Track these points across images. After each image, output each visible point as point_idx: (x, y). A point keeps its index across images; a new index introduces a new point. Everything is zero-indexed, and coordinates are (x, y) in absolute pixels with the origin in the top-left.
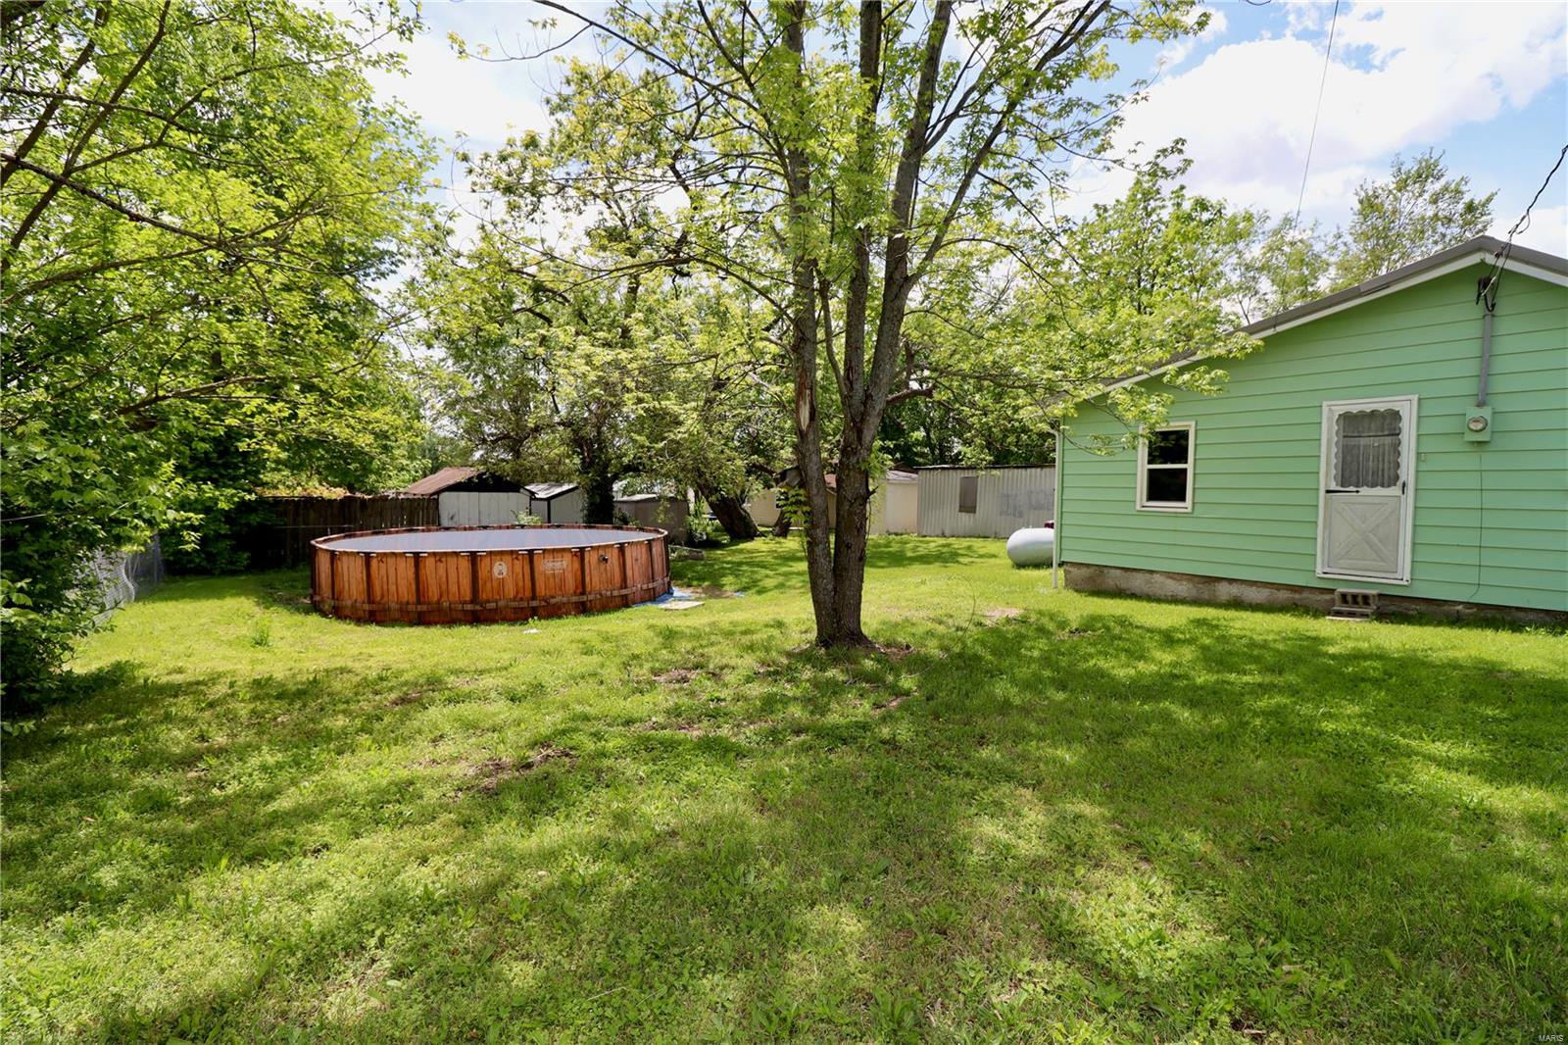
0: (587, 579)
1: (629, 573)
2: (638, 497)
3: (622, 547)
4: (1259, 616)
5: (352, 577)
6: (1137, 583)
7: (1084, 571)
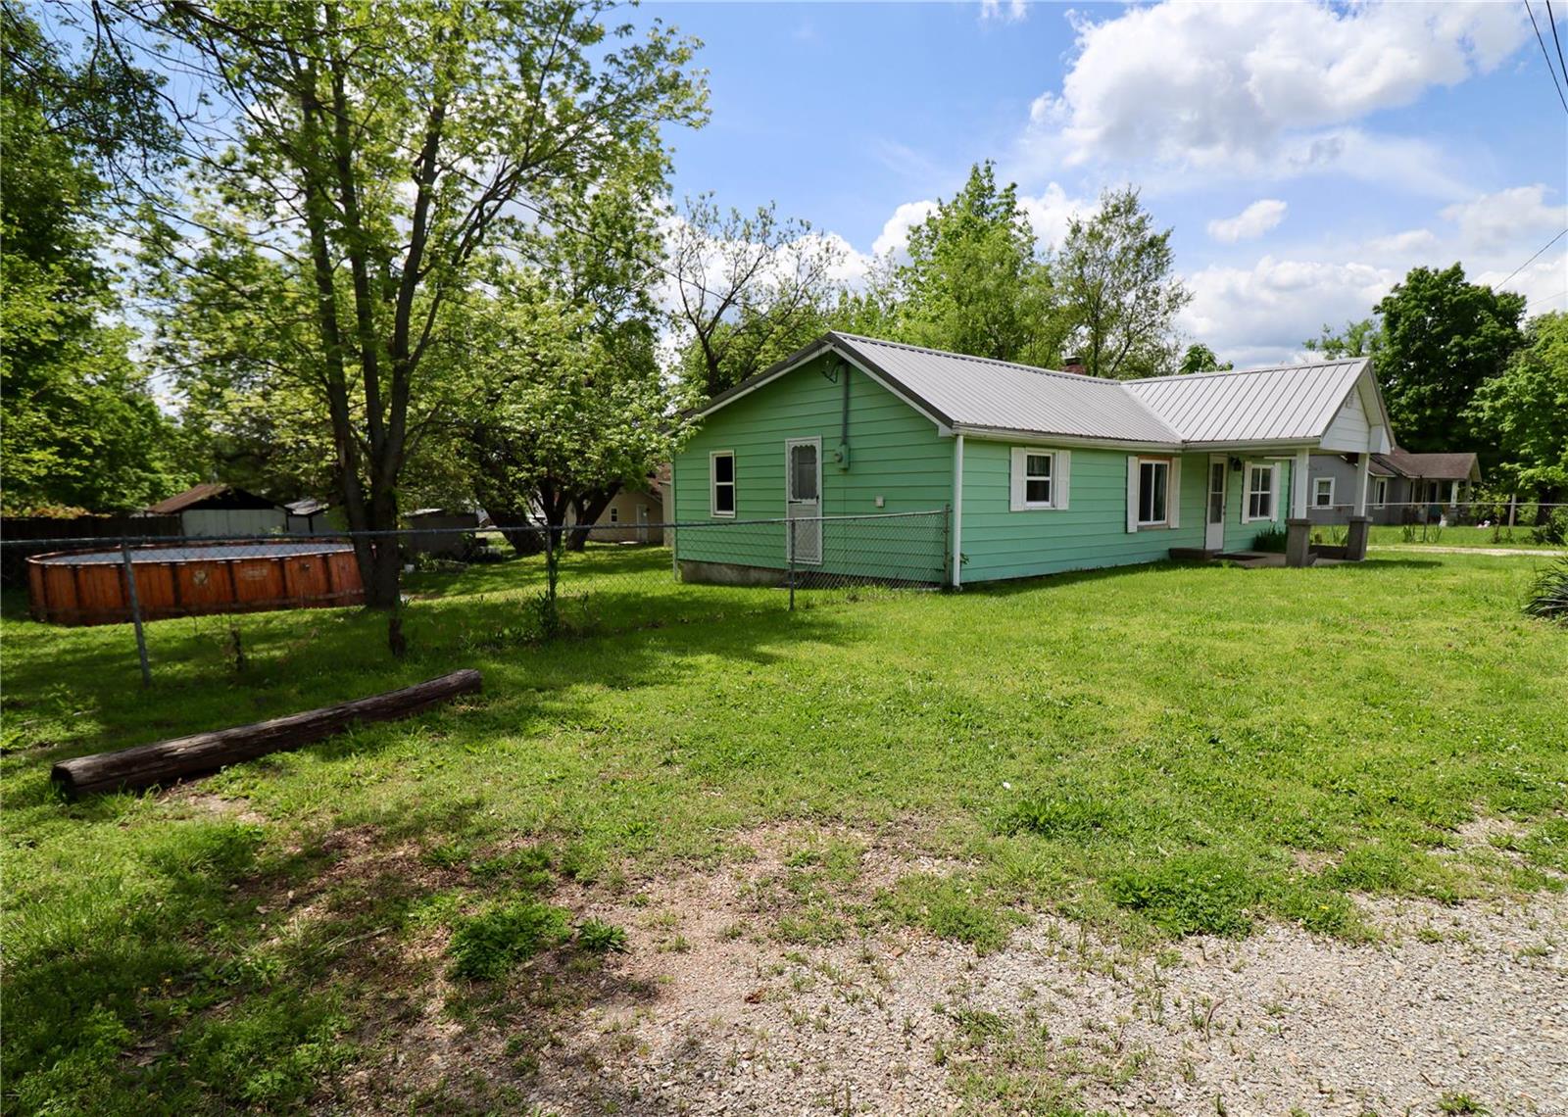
0: (289, 584)
1: (335, 579)
2: (420, 512)
3: (325, 557)
4: (728, 590)
5: (63, 587)
6: (715, 573)
7: (691, 565)
